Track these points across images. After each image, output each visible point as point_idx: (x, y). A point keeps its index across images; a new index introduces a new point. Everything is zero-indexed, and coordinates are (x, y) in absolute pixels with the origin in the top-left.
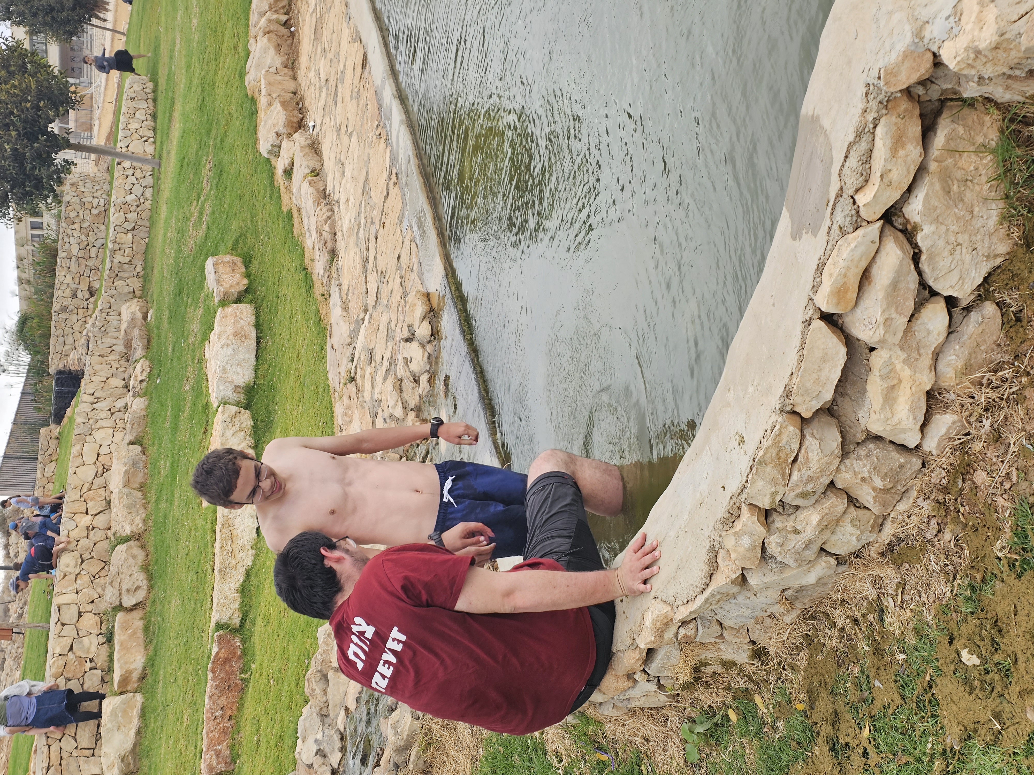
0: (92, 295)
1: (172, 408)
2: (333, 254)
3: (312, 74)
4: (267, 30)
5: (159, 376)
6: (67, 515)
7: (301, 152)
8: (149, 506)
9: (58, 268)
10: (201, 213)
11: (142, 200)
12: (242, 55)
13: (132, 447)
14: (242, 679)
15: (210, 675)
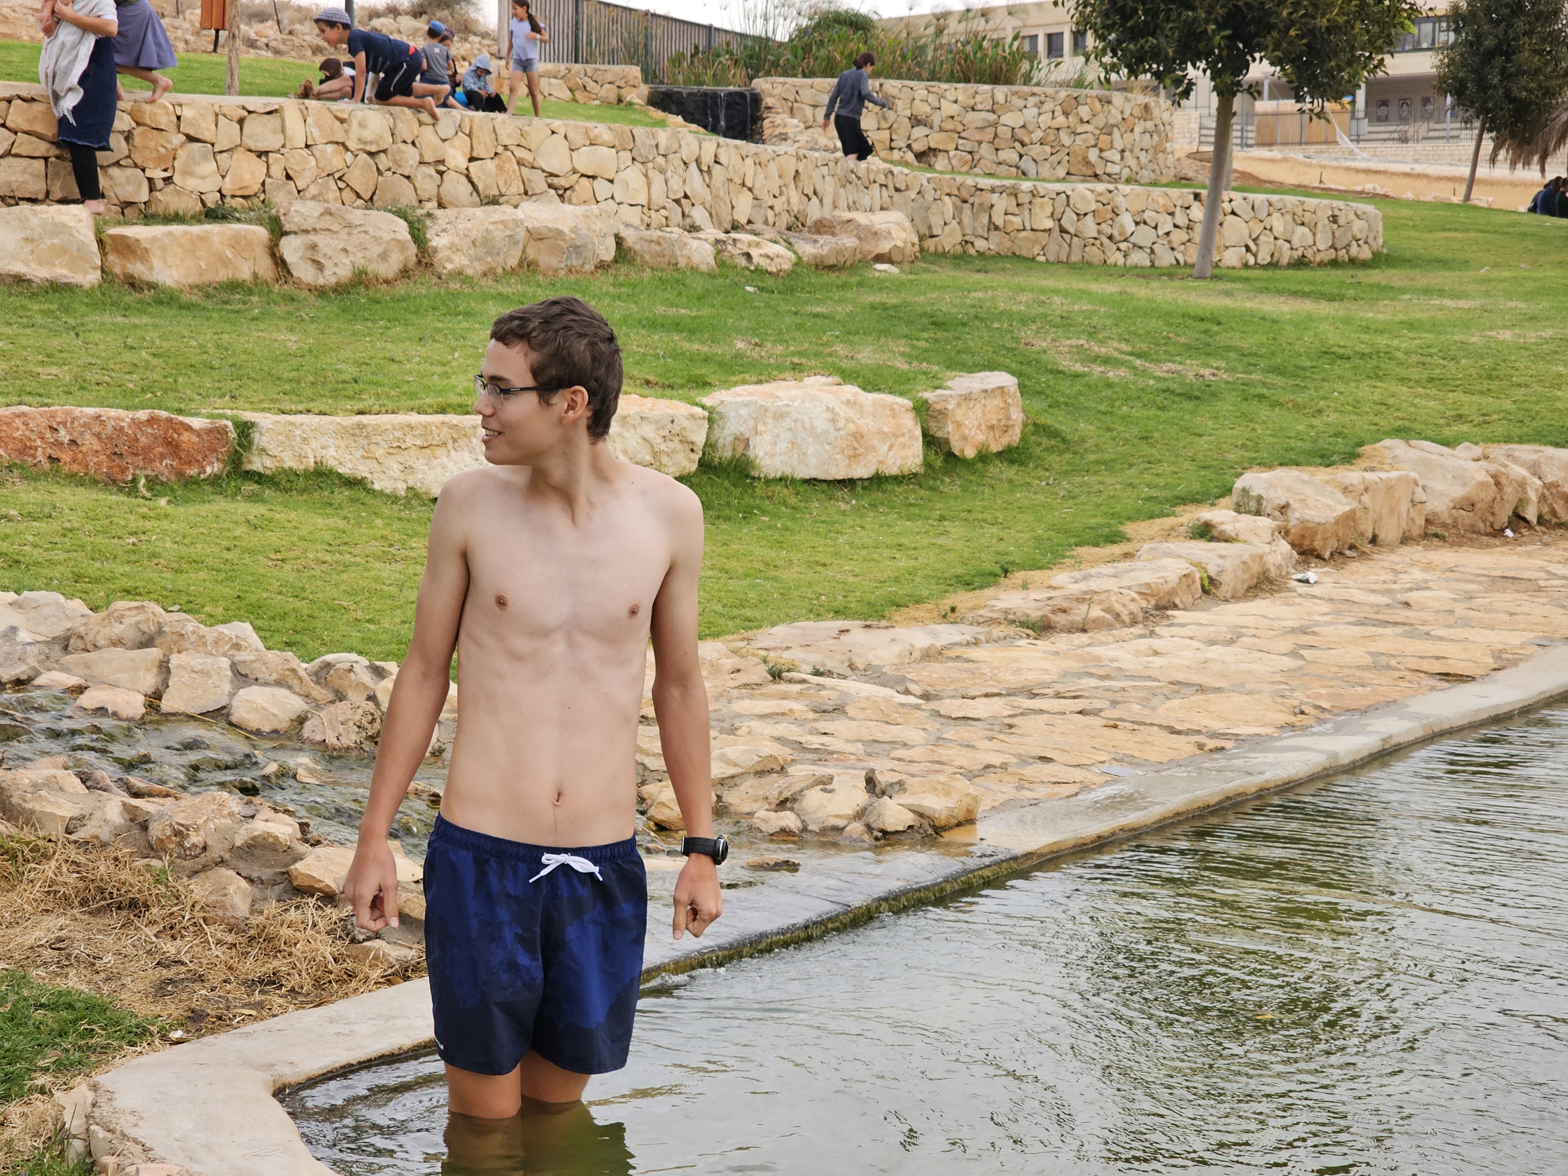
0: (920, 156)
1: (695, 318)
2: (1042, 628)
3: (1417, 574)
4: (1503, 480)
5: (761, 289)
6: (467, 122)
7: (1252, 557)
8: (490, 282)
9: (972, 87)
10: (1106, 361)
11: (1123, 246)
12: (1447, 432)
13: (611, 242)
14: (134, 480)
15: (143, 415)
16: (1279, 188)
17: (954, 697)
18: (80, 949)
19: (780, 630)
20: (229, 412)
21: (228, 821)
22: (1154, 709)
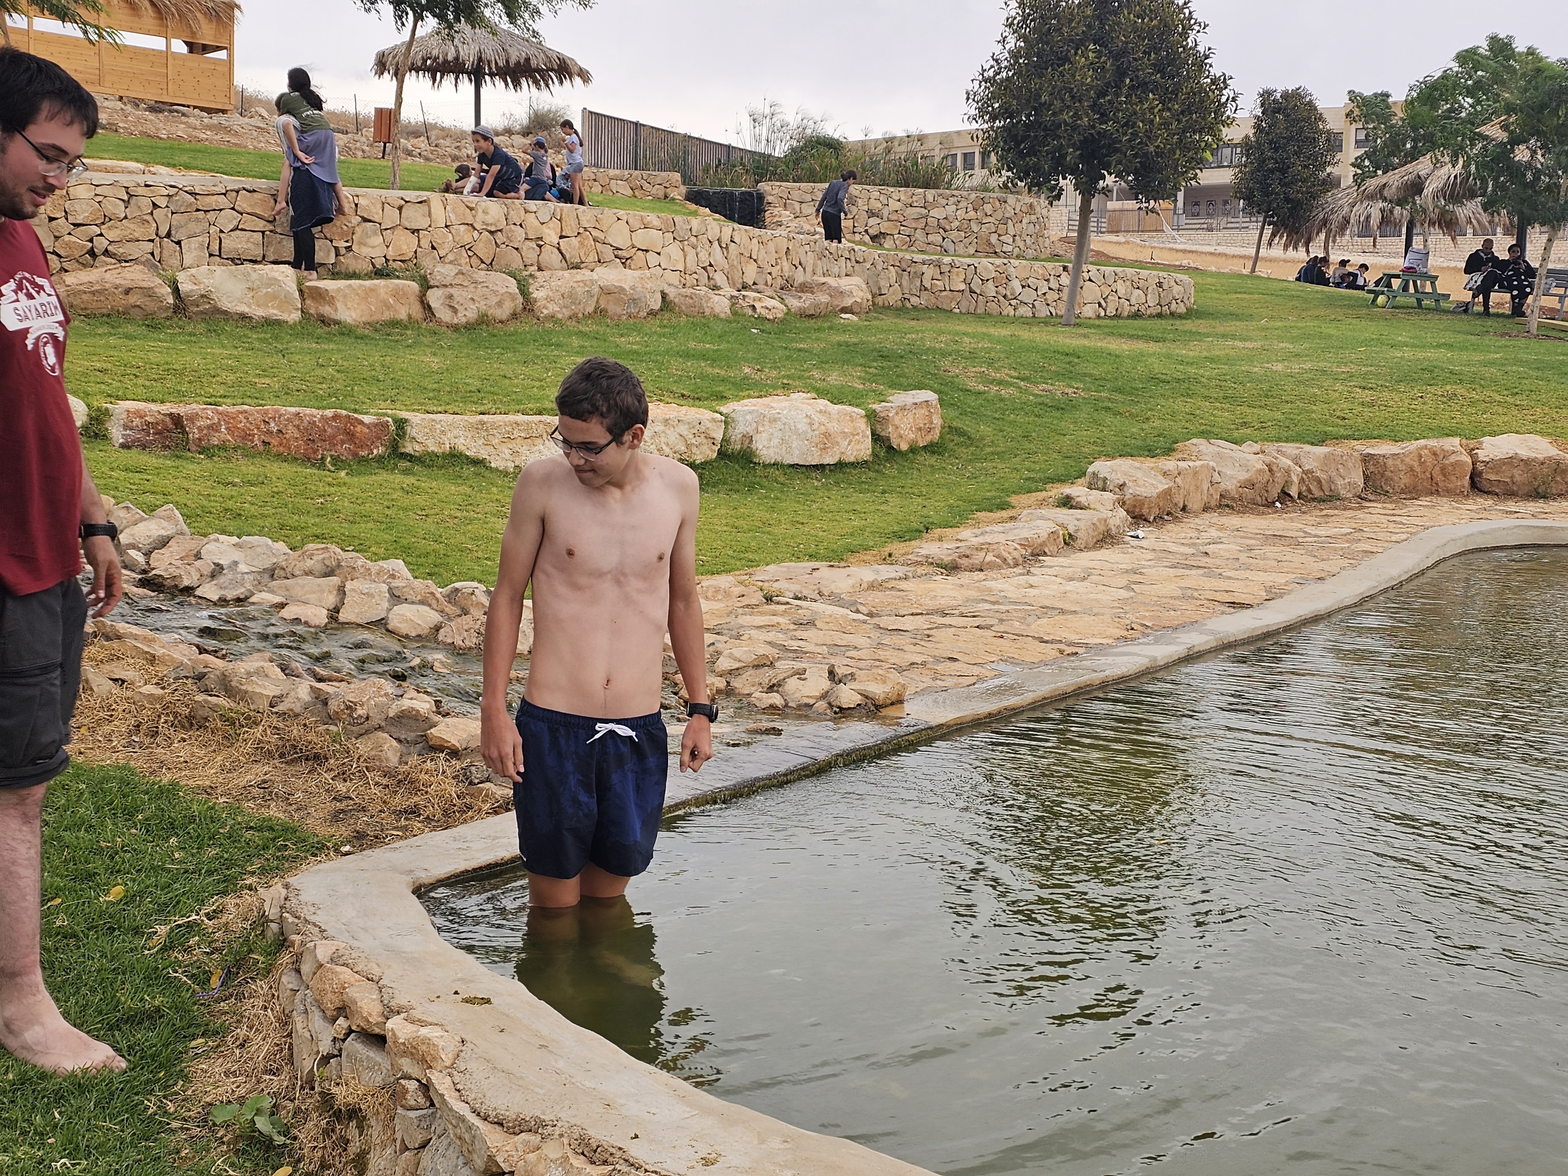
0: (873, 238)
1: (717, 350)
2: (952, 568)
3: (1214, 533)
4: (1274, 468)
5: (762, 331)
6: (558, 210)
7: (1099, 520)
8: (574, 323)
9: (910, 190)
10: (1000, 383)
11: (1013, 302)
12: (1236, 434)
13: (659, 296)
14: (323, 458)
15: (329, 413)
16: (1122, 263)
17: (890, 615)
18: (279, 788)
19: (772, 568)
20: (390, 412)
21: (384, 699)
22: (1028, 625)
